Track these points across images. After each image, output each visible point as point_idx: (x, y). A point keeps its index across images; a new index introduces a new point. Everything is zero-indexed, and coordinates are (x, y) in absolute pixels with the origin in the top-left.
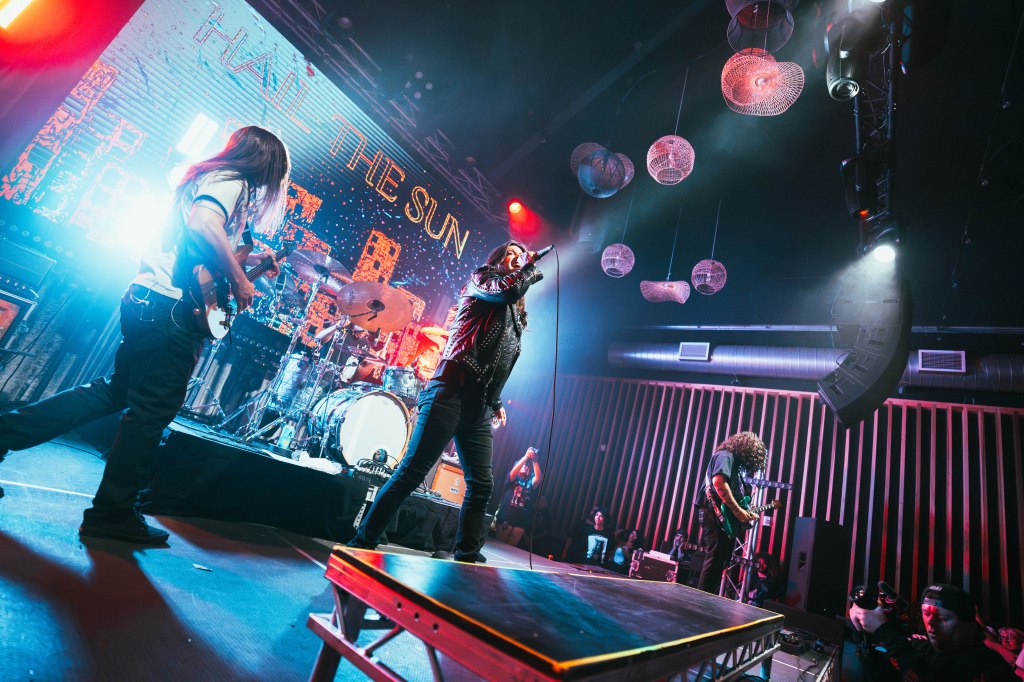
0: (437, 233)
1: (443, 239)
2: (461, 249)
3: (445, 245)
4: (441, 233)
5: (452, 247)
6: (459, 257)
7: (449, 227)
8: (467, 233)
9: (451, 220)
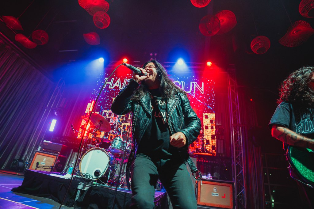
0: (189, 90)
1: (192, 92)
2: (203, 90)
3: (194, 92)
4: (191, 90)
5: (198, 92)
6: (203, 93)
7: (193, 86)
8: (203, 83)
9: (193, 84)
